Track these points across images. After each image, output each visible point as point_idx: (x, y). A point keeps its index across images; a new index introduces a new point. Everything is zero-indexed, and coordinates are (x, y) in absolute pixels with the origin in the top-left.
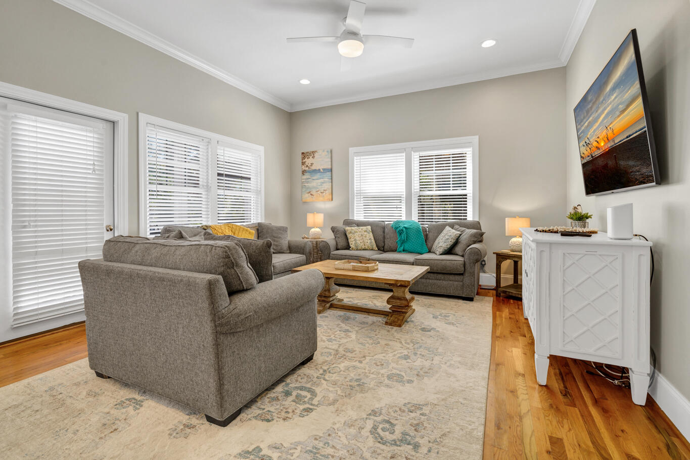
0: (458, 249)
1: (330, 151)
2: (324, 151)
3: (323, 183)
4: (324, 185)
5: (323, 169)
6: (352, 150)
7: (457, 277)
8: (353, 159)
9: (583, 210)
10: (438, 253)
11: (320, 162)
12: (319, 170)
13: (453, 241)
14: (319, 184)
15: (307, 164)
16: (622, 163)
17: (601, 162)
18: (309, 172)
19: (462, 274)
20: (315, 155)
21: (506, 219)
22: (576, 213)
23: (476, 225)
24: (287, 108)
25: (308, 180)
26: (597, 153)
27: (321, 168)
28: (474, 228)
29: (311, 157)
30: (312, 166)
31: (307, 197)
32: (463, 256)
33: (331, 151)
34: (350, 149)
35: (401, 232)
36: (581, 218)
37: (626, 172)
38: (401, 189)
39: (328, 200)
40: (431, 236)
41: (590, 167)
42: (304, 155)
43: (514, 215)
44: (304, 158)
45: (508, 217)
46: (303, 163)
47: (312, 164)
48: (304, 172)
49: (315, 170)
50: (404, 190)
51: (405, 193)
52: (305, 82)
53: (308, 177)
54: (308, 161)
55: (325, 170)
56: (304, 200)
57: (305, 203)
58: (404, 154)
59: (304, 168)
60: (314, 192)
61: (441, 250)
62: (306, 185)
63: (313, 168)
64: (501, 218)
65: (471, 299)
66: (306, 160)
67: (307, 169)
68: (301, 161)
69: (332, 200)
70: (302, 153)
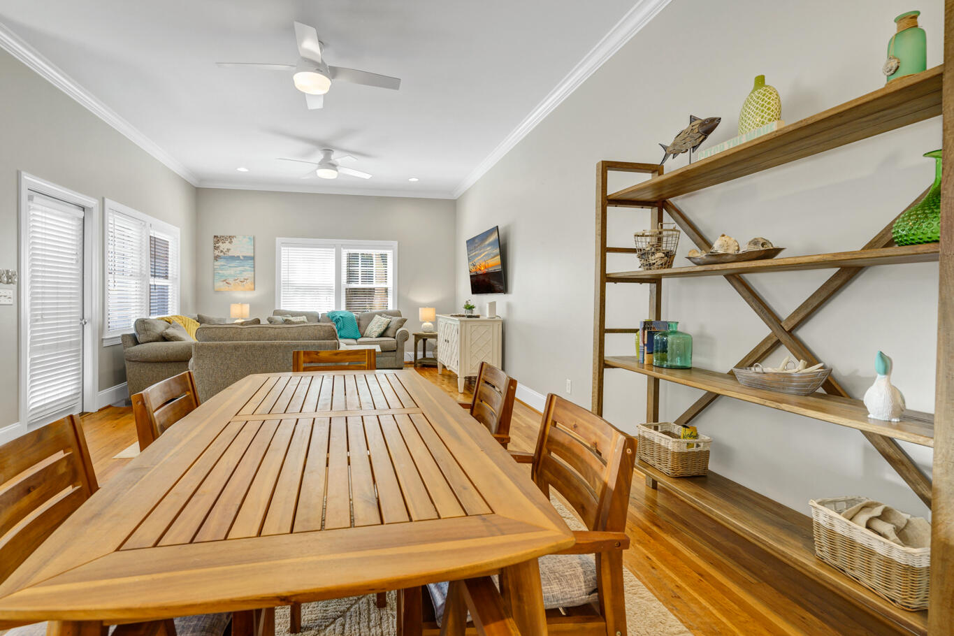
0: (390, 332)
1: (252, 237)
2: (245, 237)
3: (243, 271)
4: (245, 273)
5: (244, 257)
6: (278, 240)
7: (392, 353)
8: (280, 251)
9: (471, 304)
10: (374, 336)
11: (240, 247)
12: (239, 257)
13: (385, 326)
14: (238, 272)
15: (221, 249)
16: (492, 282)
17: (481, 278)
18: (224, 258)
19: (395, 351)
20: (233, 240)
21: (420, 309)
22: (468, 305)
23: (397, 314)
24: (195, 183)
25: (222, 267)
26: (479, 272)
27: (241, 255)
28: (396, 316)
29: (227, 242)
30: (228, 251)
31: (220, 285)
32: (394, 338)
33: (254, 238)
34: (277, 239)
35: (337, 321)
36: (471, 308)
37: (493, 286)
38: (331, 281)
39: (251, 290)
40: (362, 323)
41: (475, 279)
42: (217, 239)
43: (425, 306)
44: (218, 242)
45: (421, 307)
46: (216, 248)
47: (228, 250)
48: (216, 258)
49: (234, 256)
50: (334, 283)
51: (334, 286)
52: (243, 170)
53: (222, 263)
54: (223, 246)
55: (246, 258)
56: (216, 289)
57: (217, 292)
58: (334, 250)
59: (217, 253)
60: (231, 280)
61: (377, 334)
62: (220, 272)
63: (230, 254)
64: (415, 308)
65: (401, 369)
66: (220, 244)
67: (222, 254)
68: (212, 245)
69: (254, 289)
70: (215, 236)
